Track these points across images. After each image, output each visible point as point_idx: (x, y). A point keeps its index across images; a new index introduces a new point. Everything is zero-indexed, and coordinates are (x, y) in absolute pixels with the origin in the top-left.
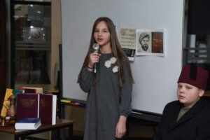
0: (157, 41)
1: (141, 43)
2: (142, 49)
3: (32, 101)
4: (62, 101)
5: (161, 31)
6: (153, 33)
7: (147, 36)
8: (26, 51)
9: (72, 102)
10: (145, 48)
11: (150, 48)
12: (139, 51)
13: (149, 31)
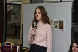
0: (61, 24)
1: (54, 25)
2: (55, 28)
3: (9, 49)
4: (23, 48)
5: (63, 20)
6: (59, 21)
7: (57, 22)
8: (13, 25)
9: (27, 49)
10: (56, 27)
11: (58, 27)
12: (54, 28)
13: (58, 20)
